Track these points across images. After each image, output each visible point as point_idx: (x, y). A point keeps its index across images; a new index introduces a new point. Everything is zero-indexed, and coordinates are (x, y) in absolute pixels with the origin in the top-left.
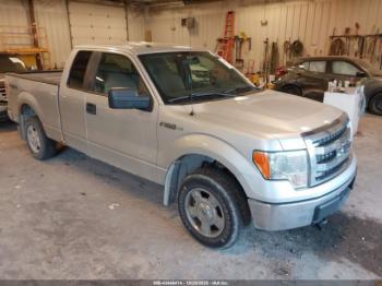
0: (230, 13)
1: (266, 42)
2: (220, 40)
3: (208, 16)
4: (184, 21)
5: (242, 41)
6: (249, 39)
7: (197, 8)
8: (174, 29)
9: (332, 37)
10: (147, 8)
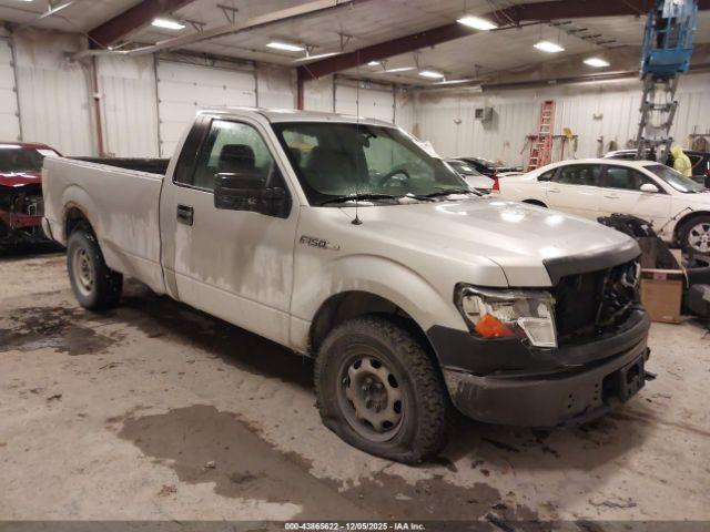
0: (549, 103)
1: (601, 141)
2: (532, 138)
3: (514, 105)
4: (479, 113)
5: (564, 139)
6: (575, 137)
7: (496, 94)
8: (459, 123)
9: (693, 136)
10: (417, 94)
